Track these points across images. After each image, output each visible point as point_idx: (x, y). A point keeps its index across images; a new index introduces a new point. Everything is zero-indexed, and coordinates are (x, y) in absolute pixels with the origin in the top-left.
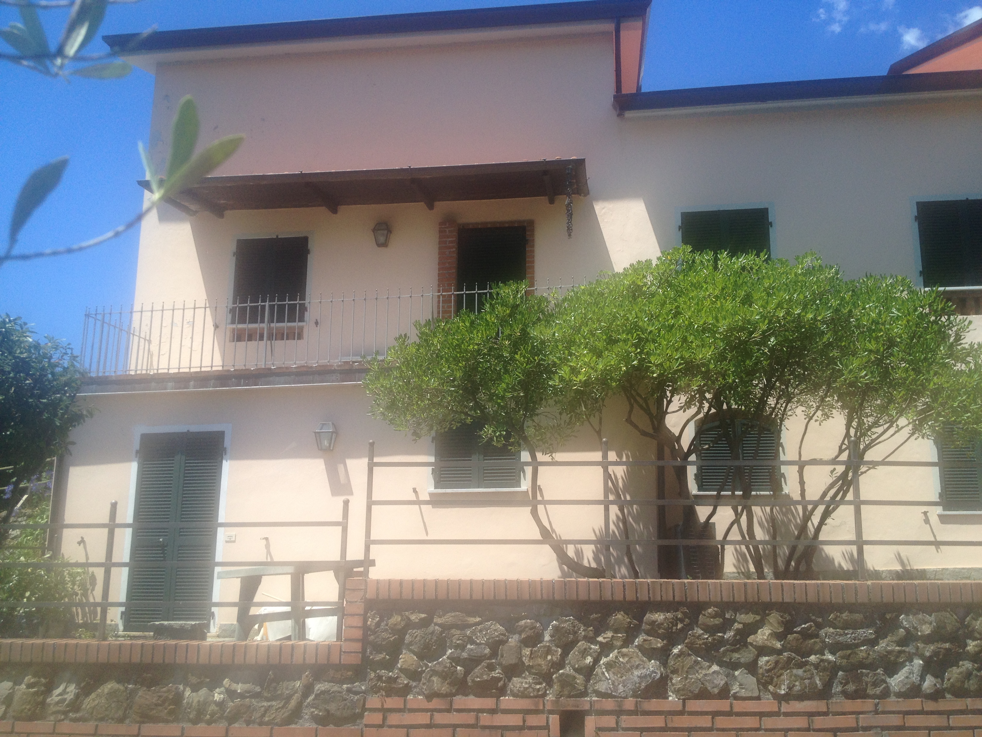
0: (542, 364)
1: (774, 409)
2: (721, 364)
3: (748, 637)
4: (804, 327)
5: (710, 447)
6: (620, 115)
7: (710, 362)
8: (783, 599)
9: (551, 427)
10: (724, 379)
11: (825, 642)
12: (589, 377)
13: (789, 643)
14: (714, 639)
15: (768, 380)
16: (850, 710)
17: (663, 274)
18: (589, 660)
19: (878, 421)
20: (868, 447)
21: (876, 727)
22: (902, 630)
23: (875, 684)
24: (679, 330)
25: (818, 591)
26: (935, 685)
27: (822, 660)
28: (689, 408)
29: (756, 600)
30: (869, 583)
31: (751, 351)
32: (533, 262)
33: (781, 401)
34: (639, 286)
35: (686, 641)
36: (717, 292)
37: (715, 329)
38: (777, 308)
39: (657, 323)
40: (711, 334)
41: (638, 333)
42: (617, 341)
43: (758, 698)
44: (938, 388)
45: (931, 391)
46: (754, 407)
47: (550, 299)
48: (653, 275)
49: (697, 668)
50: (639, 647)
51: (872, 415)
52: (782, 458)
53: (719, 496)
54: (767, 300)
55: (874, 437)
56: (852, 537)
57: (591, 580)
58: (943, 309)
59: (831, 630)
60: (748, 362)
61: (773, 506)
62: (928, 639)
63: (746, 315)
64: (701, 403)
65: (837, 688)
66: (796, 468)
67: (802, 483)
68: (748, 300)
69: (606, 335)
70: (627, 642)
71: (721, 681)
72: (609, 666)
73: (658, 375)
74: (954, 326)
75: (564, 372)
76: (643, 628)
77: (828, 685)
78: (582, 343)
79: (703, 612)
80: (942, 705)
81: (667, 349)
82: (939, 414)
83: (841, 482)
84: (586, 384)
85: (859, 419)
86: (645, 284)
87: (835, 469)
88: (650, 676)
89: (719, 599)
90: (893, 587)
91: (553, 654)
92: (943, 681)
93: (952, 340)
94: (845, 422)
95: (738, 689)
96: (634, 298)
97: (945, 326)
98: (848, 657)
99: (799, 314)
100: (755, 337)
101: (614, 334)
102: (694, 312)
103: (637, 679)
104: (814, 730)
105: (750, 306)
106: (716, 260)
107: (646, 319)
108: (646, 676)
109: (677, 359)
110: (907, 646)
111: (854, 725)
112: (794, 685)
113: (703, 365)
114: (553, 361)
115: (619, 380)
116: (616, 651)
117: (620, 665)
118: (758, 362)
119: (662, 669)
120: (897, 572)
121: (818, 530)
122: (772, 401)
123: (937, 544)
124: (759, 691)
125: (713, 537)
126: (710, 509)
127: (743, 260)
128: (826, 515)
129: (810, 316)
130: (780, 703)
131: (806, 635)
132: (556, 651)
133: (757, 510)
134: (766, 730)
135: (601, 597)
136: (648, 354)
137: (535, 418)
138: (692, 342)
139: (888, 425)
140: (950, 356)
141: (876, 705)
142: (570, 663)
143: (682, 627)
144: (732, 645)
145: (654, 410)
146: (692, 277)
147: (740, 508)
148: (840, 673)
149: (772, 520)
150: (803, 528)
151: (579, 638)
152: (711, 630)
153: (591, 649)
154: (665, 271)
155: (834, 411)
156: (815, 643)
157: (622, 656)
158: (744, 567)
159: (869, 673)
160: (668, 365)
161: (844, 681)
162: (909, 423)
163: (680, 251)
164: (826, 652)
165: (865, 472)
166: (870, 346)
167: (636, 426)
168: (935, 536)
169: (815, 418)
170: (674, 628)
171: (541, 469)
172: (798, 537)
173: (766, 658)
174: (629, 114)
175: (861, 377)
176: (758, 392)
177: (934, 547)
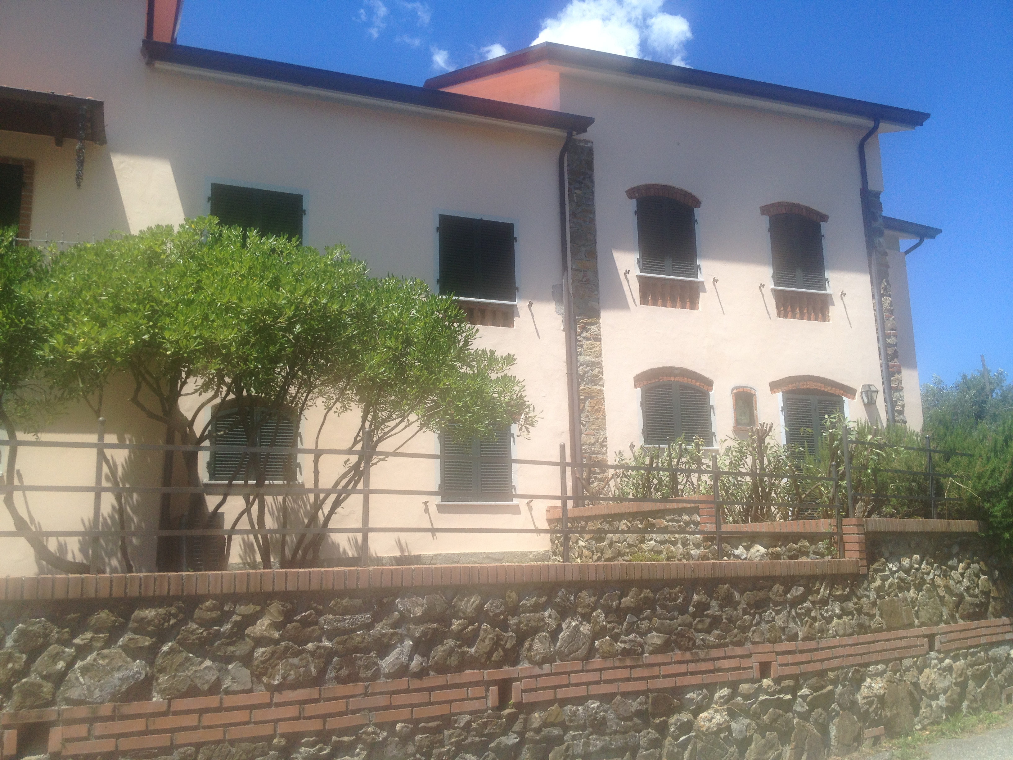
0: (29, 328)
1: (295, 397)
2: (243, 349)
3: (246, 629)
4: (329, 317)
5: (225, 433)
6: (149, 63)
7: (231, 344)
8: (286, 587)
9: (38, 402)
10: (245, 364)
11: (323, 628)
12: (89, 350)
13: (287, 632)
14: (209, 633)
15: (291, 368)
16: (343, 694)
17: (185, 243)
18: (61, 665)
19: (391, 415)
20: (380, 440)
21: (364, 709)
22: (396, 613)
23: (367, 667)
24: (200, 306)
25: (322, 578)
26: (421, 664)
27: (319, 647)
28: (206, 391)
29: (258, 590)
30: (371, 569)
31: (276, 337)
32: (30, 209)
33: (302, 391)
34: (156, 252)
35: (178, 637)
36: (243, 271)
37: (239, 310)
38: (305, 295)
39: (174, 295)
40: (235, 314)
41: (152, 304)
42: (125, 311)
43: (251, 691)
44: (447, 389)
45: (442, 391)
46: (274, 395)
47: (47, 254)
48: (174, 243)
49: (187, 665)
50: (124, 648)
51: (386, 410)
52: (299, 446)
53: (230, 485)
54: (295, 285)
55: (386, 430)
56: (359, 525)
57: (71, 576)
58: (456, 316)
59: (331, 616)
60: (271, 348)
61: (287, 495)
62: (419, 621)
63: (272, 298)
64: (219, 387)
65: (331, 674)
66: (311, 457)
67: (316, 472)
68: (275, 284)
69: (113, 302)
70: (108, 643)
71: (212, 677)
72: (85, 670)
73: (173, 353)
74: (463, 332)
75: (56, 341)
76: (130, 626)
77: (322, 672)
78: (82, 309)
79: (200, 606)
80: (426, 683)
81: (185, 325)
82: (446, 413)
83: (353, 472)
84: (86, 356)
85: (375, 412)
86: (164, 252)
87: (349, 460)
88: (133, 677)
89: (218, 592)
90: (392, 571)
91: (16, 662)
92: (428, 660)
93: (461, 344)
94: (361, 414)
95: (230, 684)
96: (150, 264)
97: (456, 331)
98: (344, 643)
99: (326, 304)
100: (280, 322)
101: (122, 302)
102: (217, 288)
103: (117, 682)
104: (305, 718)
105: (278, 290)
106: (245, 237)
107: (162, 290)
108: (128, 678)
109: (196, 338)
110: (400, 628)
111: (344, 709)
112: (289, 675)
113: (224, 346)
114: (44, 326)
115: (125, 355)
116: (95, 653)
117: (99, 668)
118: (282, 349)
119: (148, 669)
120: (395, 557)
121: (328, 519)
122: (293, 390)
123: (433, 531)
124: (253, 684)
125: (221, 526)
126: (219, 498)
127: (272, 242)
128: (337, 504)
129: (336, 307)
130: (272, 694)
131: (305, 623)
132: (20, 658)
133: (269, 499)
134: (256, 723)
135: (82, 595)
136: (162, 328)
137: (18, 391)
138: (213, 321)
139: (400, 419)
140: (458, 358)
141: (367, 687)
142: (35, 671)
143: (175, 623)
144: (227, 638)
145: (166, 391)
146: (217, 252)
147: (251, 498)
148: (336, 659)
149: (284, 509)
150: (313, 518)
151: (51, 641)
152: (206, 624)
153: (64, 652)
154: (188, 241)
155: (352, 404)
156: (313, 631)
157: (102, 657)
158: (250, 558)
159: (362, 657)
160: (184, 344)
161: (338, 667)
162: (419, 419)
163: (206, 221)
164: (324, 639)
165: (376, 463)
166: (389, 343)
167: (143, 408)
168: (432, 524)
169: (334, 409)
170: (167, 624)
171: (21, 450)
172: (308, 526)
173: (263, 649)
174: (159, 65)
175: (380, 373)
176: (280, 380)
177: (430, 534)
